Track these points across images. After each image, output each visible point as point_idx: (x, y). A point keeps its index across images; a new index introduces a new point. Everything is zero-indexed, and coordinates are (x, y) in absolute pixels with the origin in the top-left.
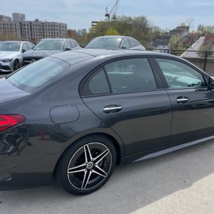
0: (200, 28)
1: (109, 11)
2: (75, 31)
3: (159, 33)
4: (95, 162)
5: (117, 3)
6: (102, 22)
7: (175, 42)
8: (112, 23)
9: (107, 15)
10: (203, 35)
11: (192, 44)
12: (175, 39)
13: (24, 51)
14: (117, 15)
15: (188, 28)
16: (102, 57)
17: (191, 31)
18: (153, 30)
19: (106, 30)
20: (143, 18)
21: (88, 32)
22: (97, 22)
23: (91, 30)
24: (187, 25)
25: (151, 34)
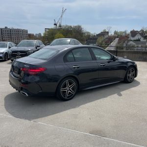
0: (116, 33)
1: (56, 22)
2: (33, 35)
3: (90, 36)
4: (70, 88)
5: (61, 17)
6: (52, 29)
7: (100, 42)
8: (59, 30)
9: (55, 24)
10: (118, 37)
11: (111, 43)
12: (100, 40)
13: (10, 47)
14: (62, 24)
15: (108, 33)
16: (66, 49)
17: (110, 34)
18: (86, 34)
19: (55, 34)
20: (79, 27)
21: (42, 35)
22: (48, 29)
23: (45, 34)
24: (107, 31)
25: (85, 37)
